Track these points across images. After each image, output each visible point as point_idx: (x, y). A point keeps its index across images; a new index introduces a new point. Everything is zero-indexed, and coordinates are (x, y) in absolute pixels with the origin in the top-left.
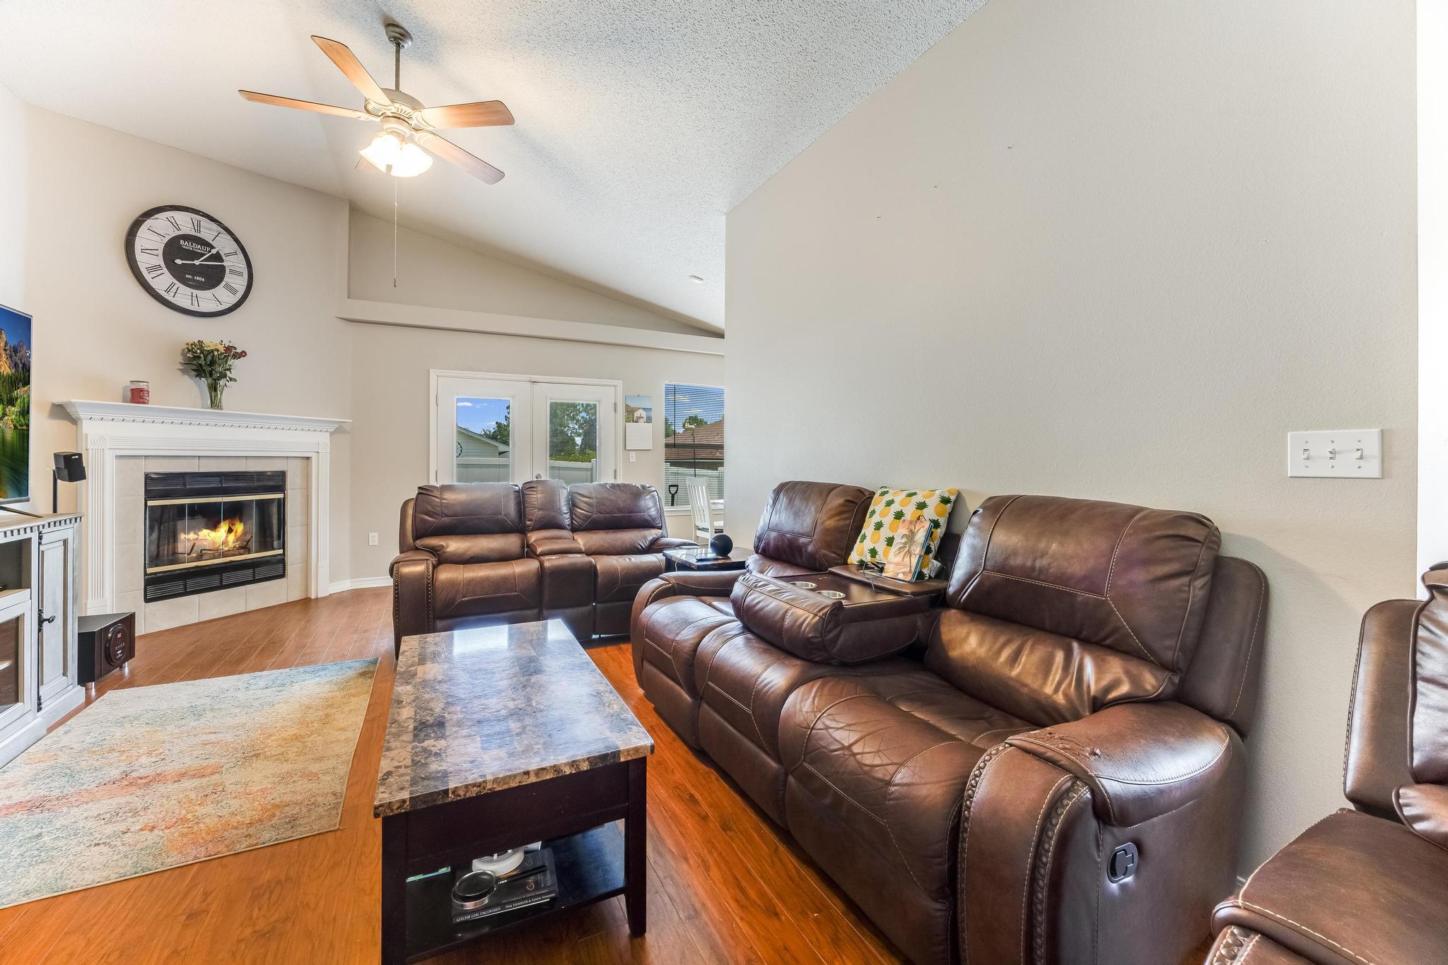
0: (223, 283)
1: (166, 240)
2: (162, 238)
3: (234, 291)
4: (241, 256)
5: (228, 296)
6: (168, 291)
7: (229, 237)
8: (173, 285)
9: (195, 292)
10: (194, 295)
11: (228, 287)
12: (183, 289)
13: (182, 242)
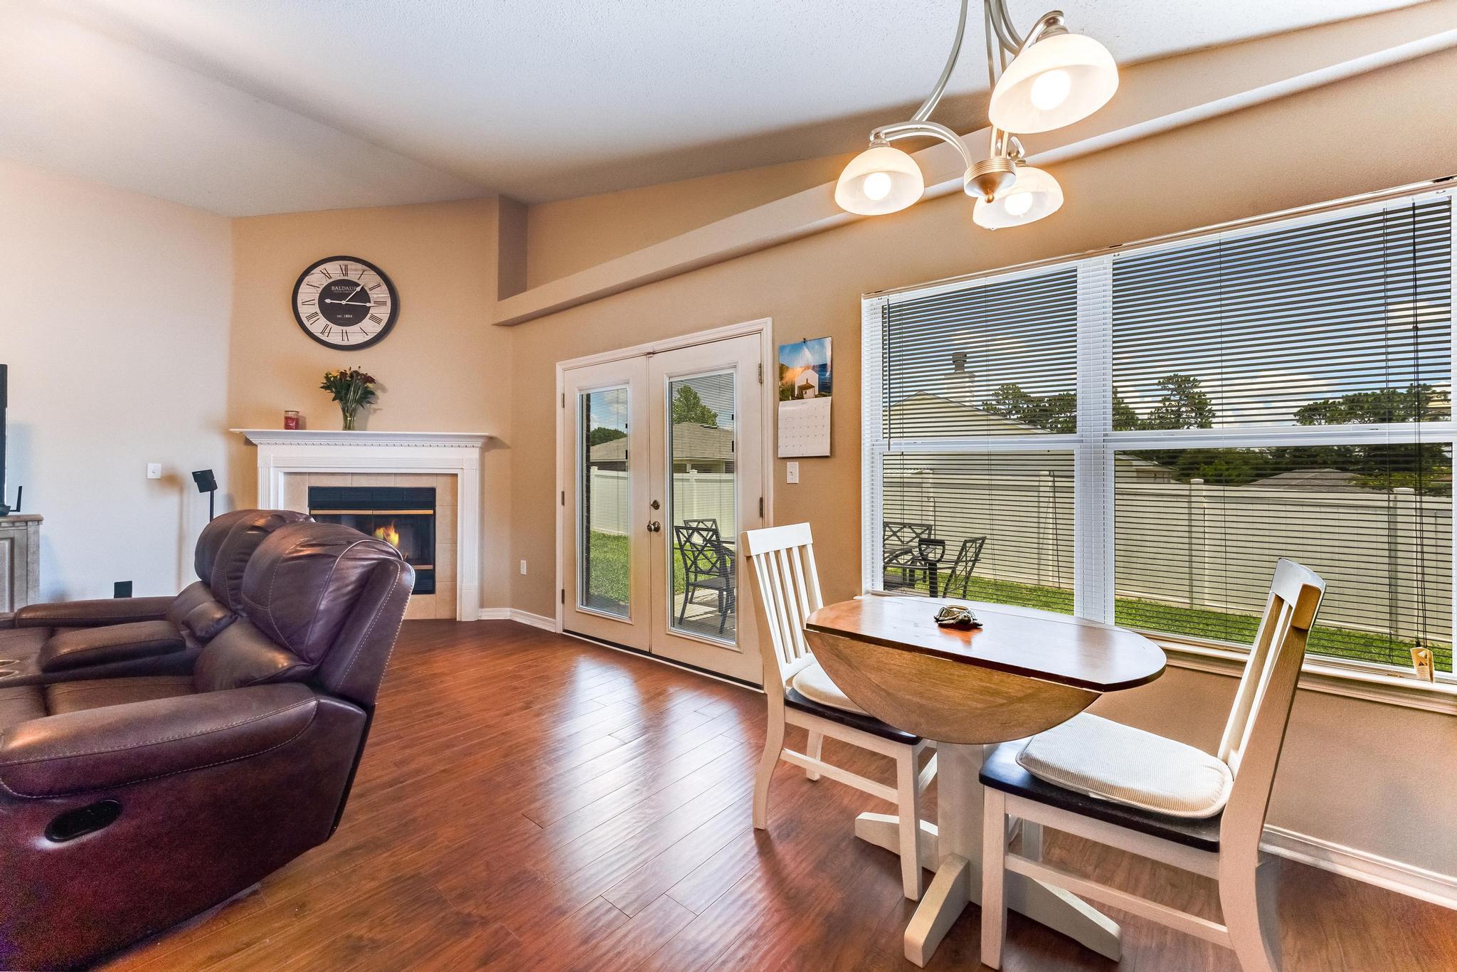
0: (369, 315)
1: (320, 290)
2: (318, 289)
3: (378, 320)
4: (384, 287)
5: (374, 326)
6: (322, 333)
7: (373, 273)
8: (327, 326)
9: (345, 328)
10: (344, 331)
11: (374, 318)
12: (336, 329)
13: (333, 288)
